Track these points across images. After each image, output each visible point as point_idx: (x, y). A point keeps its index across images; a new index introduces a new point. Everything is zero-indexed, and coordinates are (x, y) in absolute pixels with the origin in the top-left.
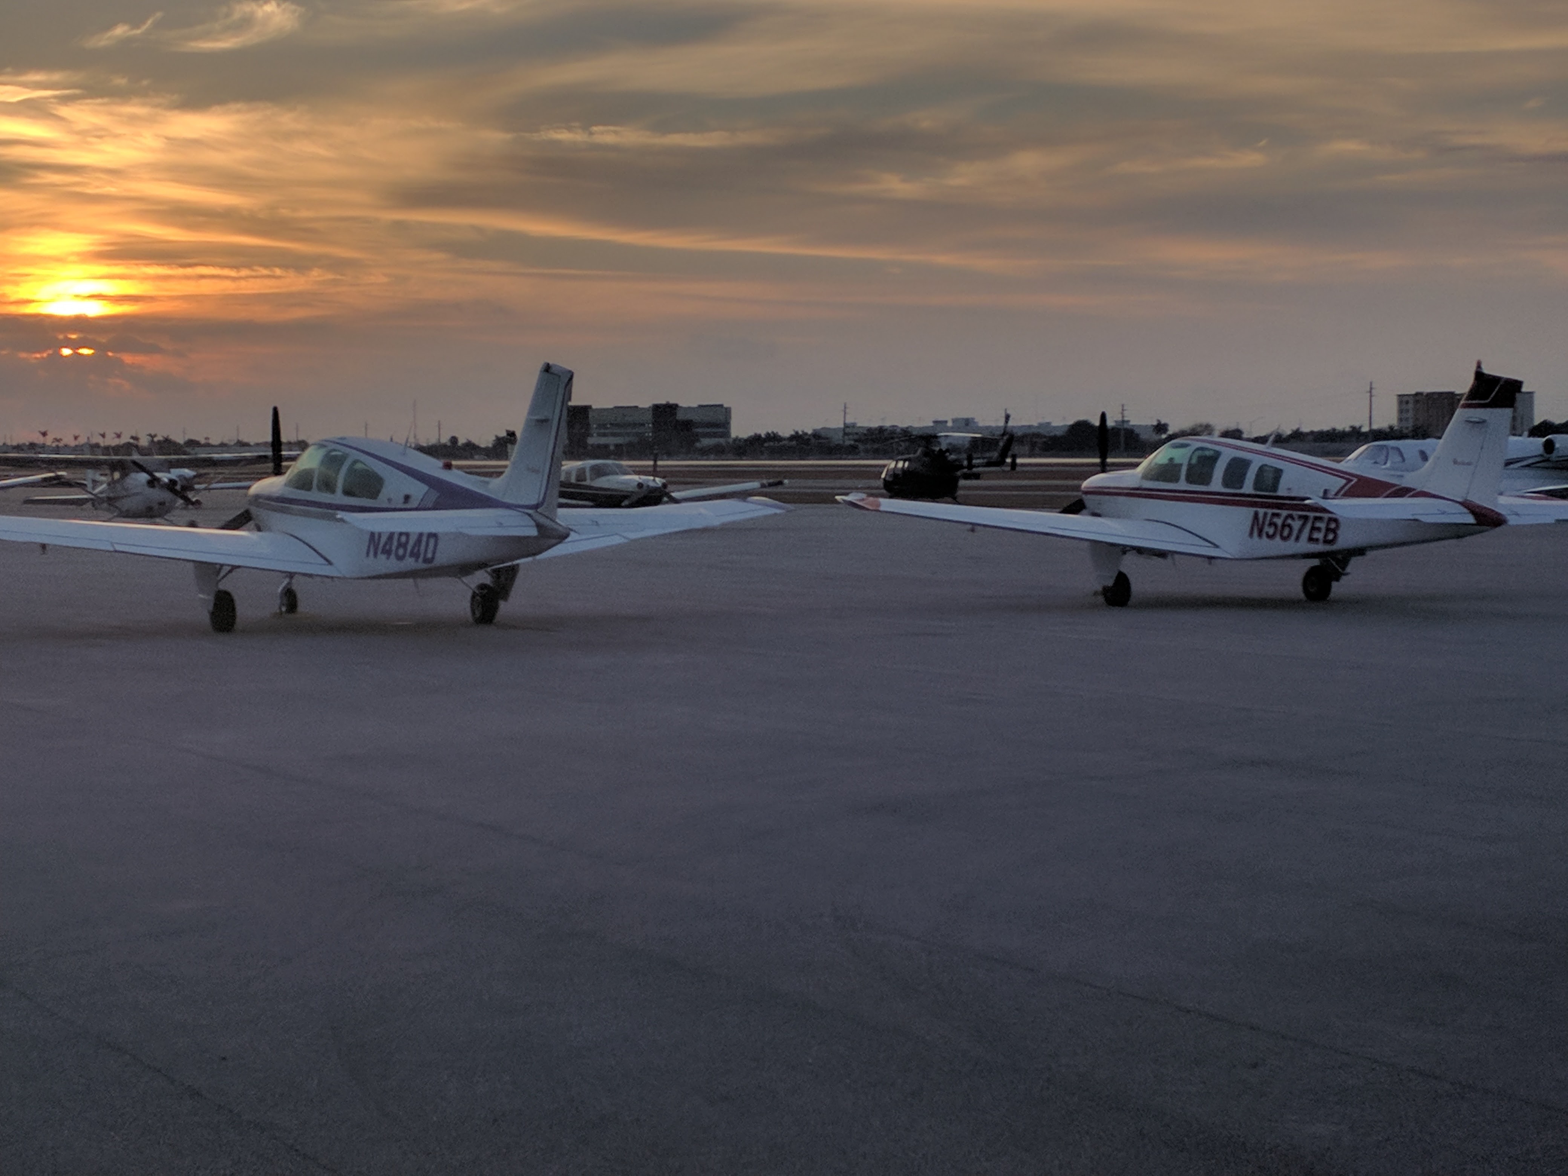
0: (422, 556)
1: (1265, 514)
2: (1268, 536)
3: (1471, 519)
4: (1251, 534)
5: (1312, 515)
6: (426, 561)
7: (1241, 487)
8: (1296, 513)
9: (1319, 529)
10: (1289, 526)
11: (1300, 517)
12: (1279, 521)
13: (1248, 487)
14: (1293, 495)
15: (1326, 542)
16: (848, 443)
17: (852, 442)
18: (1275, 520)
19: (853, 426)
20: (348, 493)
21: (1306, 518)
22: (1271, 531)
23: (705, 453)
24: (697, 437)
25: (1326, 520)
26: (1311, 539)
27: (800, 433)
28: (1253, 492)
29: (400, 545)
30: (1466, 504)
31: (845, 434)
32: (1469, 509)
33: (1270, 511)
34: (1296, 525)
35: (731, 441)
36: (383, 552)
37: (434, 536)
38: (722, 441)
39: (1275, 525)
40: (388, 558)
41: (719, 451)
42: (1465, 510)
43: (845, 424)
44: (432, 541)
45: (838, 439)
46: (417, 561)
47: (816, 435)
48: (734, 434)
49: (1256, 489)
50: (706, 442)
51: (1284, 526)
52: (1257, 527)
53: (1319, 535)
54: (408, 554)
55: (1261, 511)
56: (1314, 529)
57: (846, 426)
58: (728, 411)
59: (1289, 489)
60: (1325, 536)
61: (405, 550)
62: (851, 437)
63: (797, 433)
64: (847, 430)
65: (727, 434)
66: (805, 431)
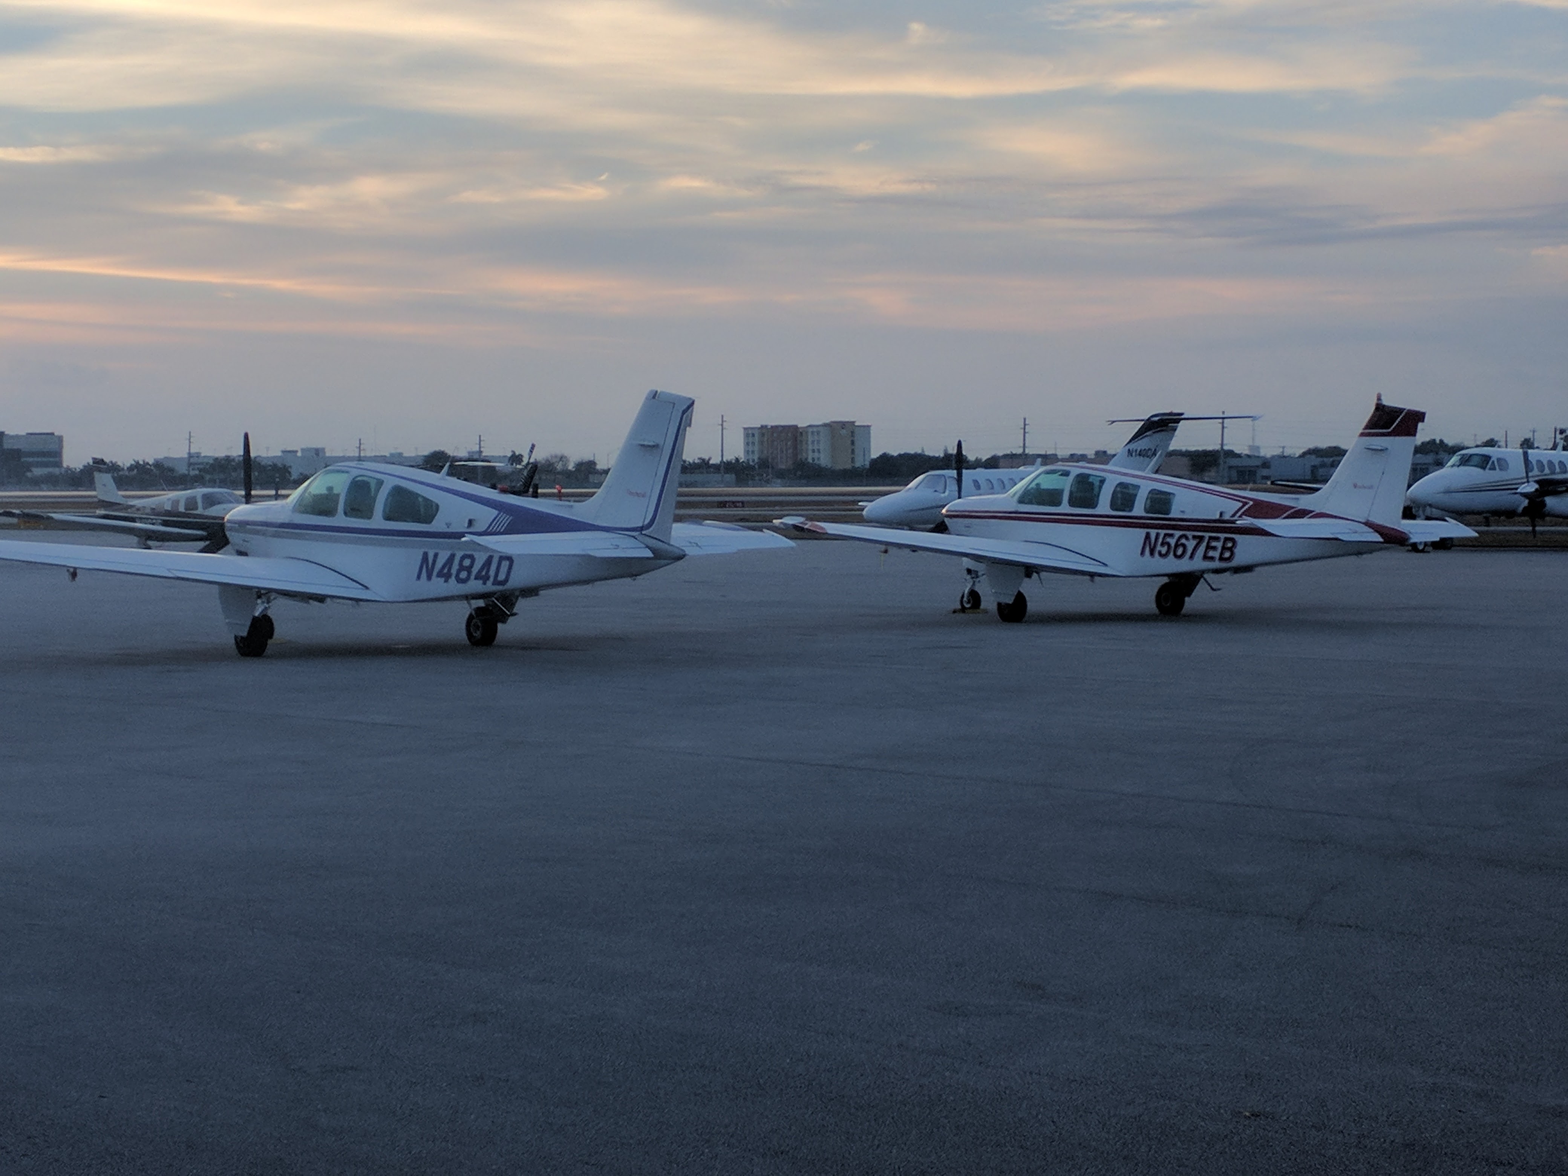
0: (492, 579)
1: (1158, 535)
2: (1160, 554)
3: (1378, 538)
4: (1143, 553)
5: (1207, 535)
6: (496, 582)
7: (1131, 511)
8: (1190, 534)
9: (1214, 548)
10: (1184, 546)
11: (1194, 537)
12: (1172, 542)
13: (1139, 509)
14: (1185, 517)
15: (1221, 559)
16: (192, 473)
17: (197, 472)
18: (1168, 540)
19: (198, 455)
20: (388, 518)
21: (1201, 538)
22: (1164, 550)
23: (36, 483)
24: (28, 467)
25: (1222, 541)
26: (1206, 557)
27: (141, 463)
28: (1144, 514)
29: (461, 568)
30: (1368, 524)
31: (190, 464)
32: (1373, 529)
33: (1162, 532)
34: (1191, 544)
35: (63, 470)
36: (440, 575)
37: (510, 559)
38: (56, 471)
39: (1169, 545)
40: (446, 581)
41: (53, 481)
42: (1371, 530)
43: (189, 453)
44: (505, 564)
45: (182, 470)
46: (485, 583)
47: (158, 465)
48: (65, 465)
49: (1147, 511)
50: (38, 472)
51: (1177, 546)
52: (1149, 547)
53: (1216, 554)
54: (473, 577)
55: (1153, 533)
56: (1209, 547)
57: (190, 456)
58: (60, 439)
59: (1183, 512)
60: (1222, 554)
61: (469, 573)
62: (197, 466)
63: (138, 463)
64: (192, 460)
65: (59, 464)
66: (147, 460)
